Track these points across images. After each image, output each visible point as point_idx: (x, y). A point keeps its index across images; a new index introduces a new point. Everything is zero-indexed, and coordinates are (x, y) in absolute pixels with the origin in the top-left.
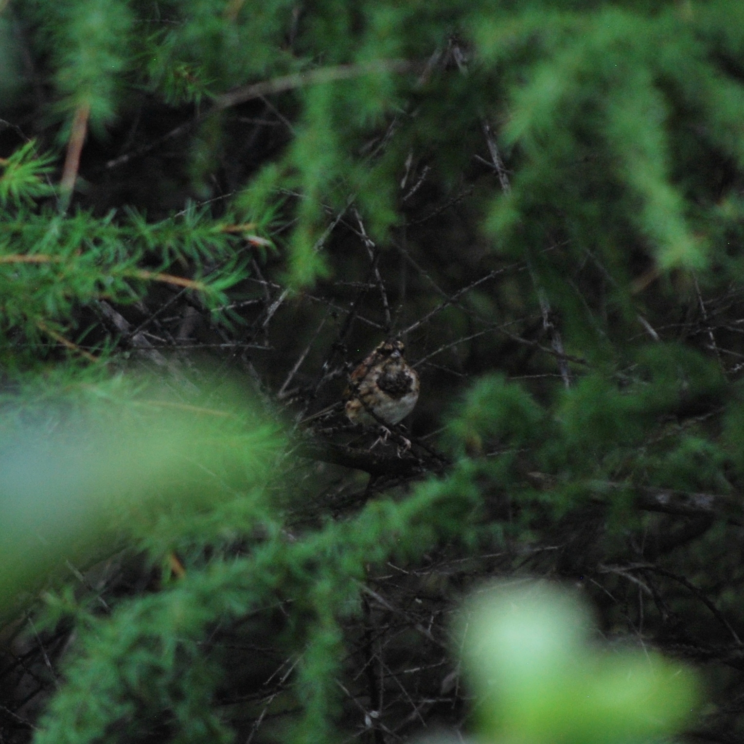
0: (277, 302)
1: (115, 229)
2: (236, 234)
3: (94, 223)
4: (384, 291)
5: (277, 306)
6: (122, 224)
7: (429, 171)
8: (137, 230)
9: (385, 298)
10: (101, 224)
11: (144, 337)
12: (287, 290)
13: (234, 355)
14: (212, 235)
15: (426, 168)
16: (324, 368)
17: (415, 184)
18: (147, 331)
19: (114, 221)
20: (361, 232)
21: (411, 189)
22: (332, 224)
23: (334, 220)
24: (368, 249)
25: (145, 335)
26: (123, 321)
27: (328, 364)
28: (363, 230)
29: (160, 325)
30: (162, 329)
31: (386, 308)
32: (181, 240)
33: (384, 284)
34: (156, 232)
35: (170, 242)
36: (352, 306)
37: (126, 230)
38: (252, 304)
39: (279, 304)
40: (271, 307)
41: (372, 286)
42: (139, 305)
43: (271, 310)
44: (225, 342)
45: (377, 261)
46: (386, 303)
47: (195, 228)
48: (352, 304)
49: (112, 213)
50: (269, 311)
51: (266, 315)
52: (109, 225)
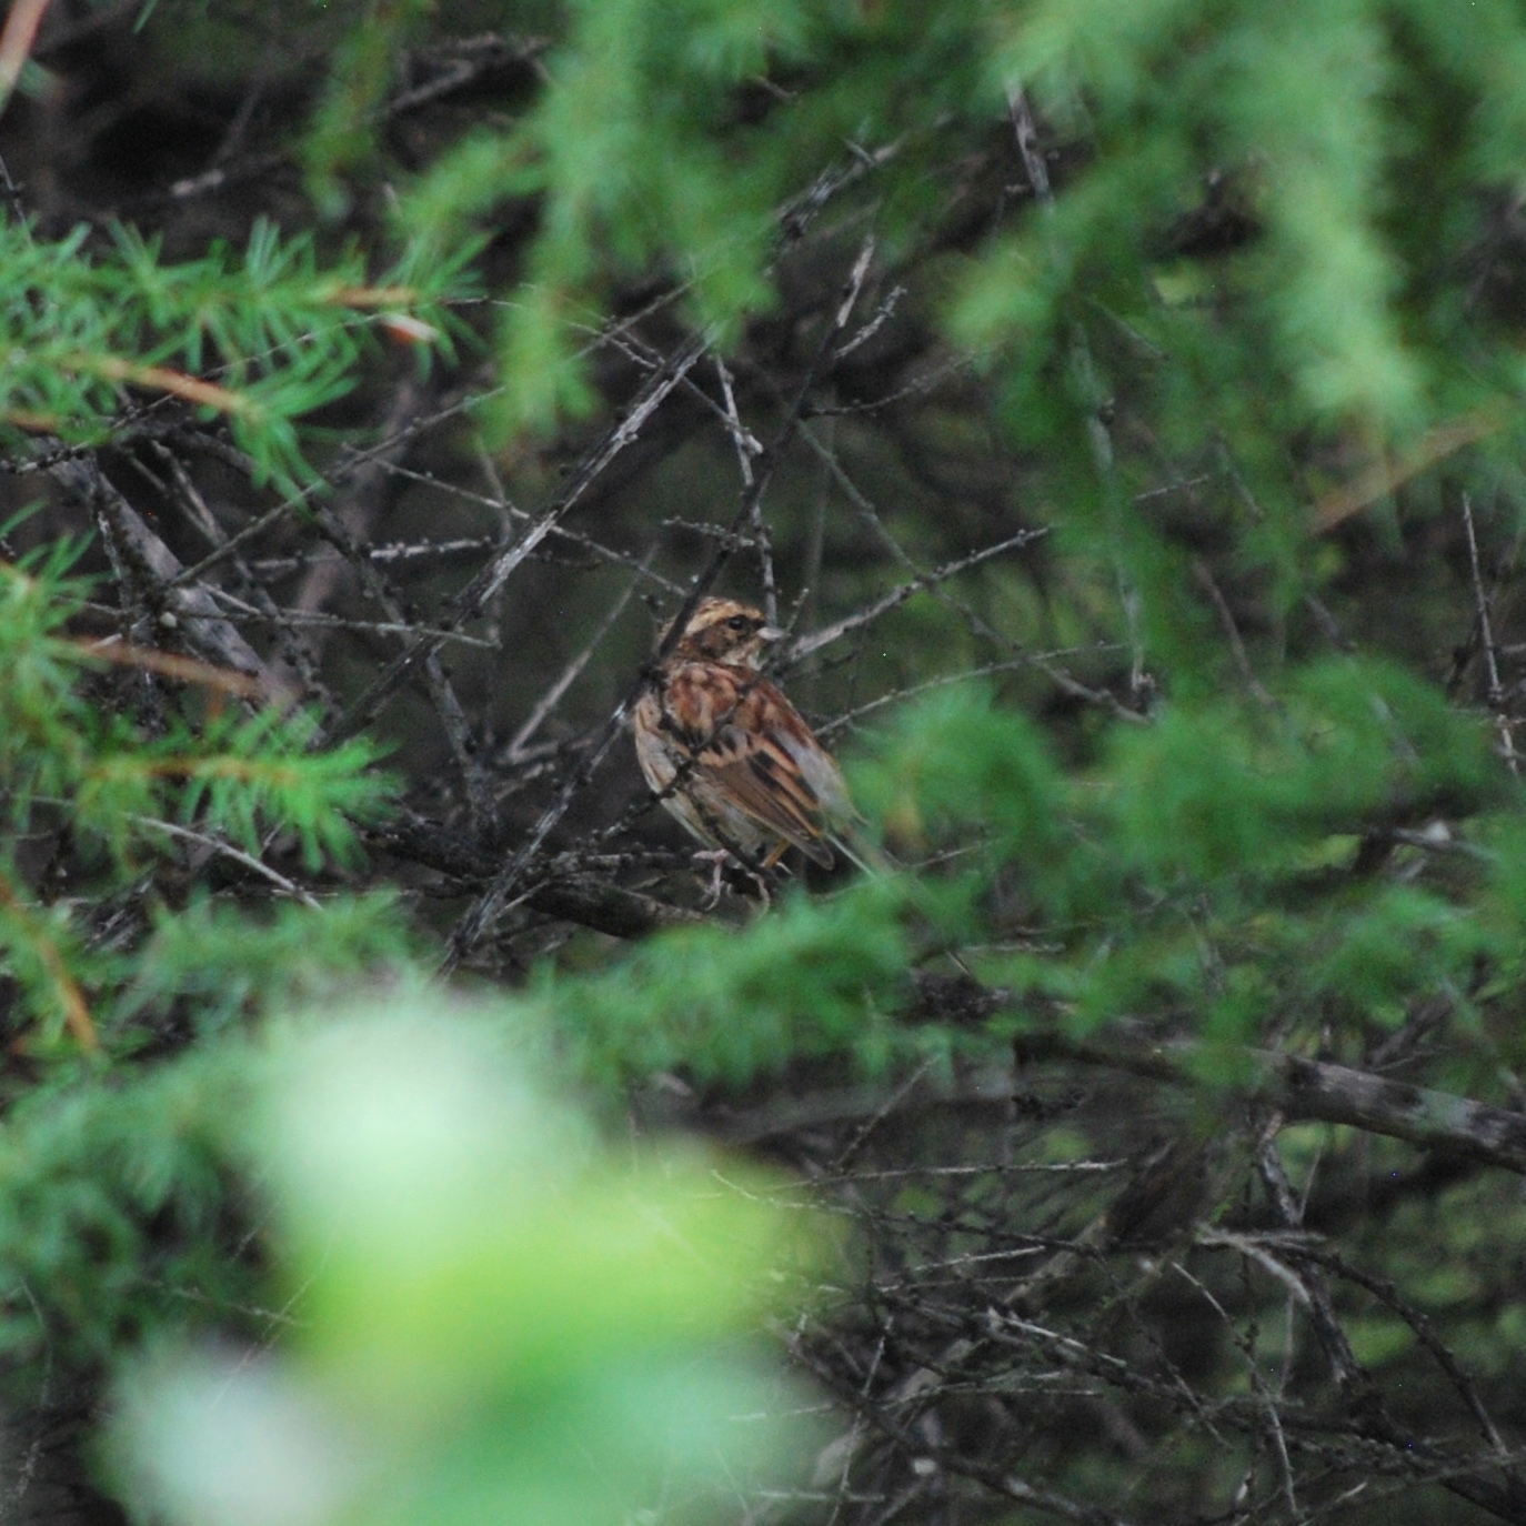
0: (518, 551)
1: (82, 270)
2: (366, 309)
3: (32, 255)
4: (766, 552)
5: (519, 559)
6: (97, 262)
7: (902, 295)
8: (131, 279)
9: (769, 568)
10: (51, 258)
11: (210, 598)
12: (543, 525)
13: (408, 661)
14: (312, 308)
15: (897, 291)
16: (615, 722)
17: (868, 322)
18: (219, 586)
19: (80, 252)
20: (726, 409)
21: (859, 332)
22: (663, 385)
23: (670, 377)
24: (740, 451)
25: (212, 594)
26: (166, 557)
27: (624, 709)
28: (731, 405)
29: (249, 575)
30: (253, 585)
31: (768, 589)
32: (233, 310)
33: (768, 534)
34: (178, 289)
35: (209, 314)
36: (695, 584)
37: (109, 277)
38: (464, 550)
39: (522, 556)
40: (504, 559)
41: (746, 542)
42: (206, 523)
43: (504, 566)
44: (388, 620)
45: (763, 488)
46: (769, 579)
47: (271, 286)
48: (695, 579)
49: (80, 234)
50: (499, 568)
51: (491, 577)
52: (69, 259)
